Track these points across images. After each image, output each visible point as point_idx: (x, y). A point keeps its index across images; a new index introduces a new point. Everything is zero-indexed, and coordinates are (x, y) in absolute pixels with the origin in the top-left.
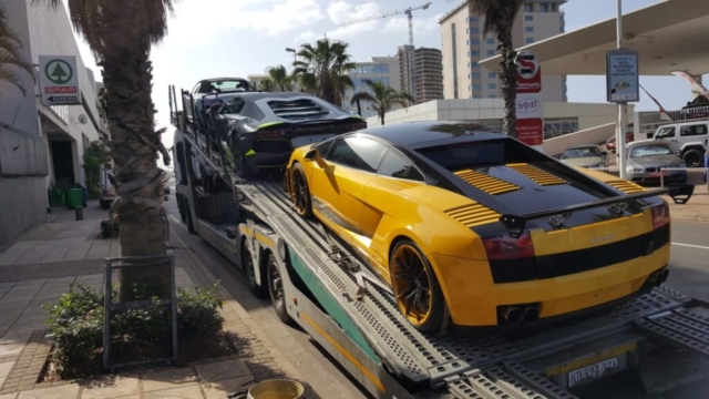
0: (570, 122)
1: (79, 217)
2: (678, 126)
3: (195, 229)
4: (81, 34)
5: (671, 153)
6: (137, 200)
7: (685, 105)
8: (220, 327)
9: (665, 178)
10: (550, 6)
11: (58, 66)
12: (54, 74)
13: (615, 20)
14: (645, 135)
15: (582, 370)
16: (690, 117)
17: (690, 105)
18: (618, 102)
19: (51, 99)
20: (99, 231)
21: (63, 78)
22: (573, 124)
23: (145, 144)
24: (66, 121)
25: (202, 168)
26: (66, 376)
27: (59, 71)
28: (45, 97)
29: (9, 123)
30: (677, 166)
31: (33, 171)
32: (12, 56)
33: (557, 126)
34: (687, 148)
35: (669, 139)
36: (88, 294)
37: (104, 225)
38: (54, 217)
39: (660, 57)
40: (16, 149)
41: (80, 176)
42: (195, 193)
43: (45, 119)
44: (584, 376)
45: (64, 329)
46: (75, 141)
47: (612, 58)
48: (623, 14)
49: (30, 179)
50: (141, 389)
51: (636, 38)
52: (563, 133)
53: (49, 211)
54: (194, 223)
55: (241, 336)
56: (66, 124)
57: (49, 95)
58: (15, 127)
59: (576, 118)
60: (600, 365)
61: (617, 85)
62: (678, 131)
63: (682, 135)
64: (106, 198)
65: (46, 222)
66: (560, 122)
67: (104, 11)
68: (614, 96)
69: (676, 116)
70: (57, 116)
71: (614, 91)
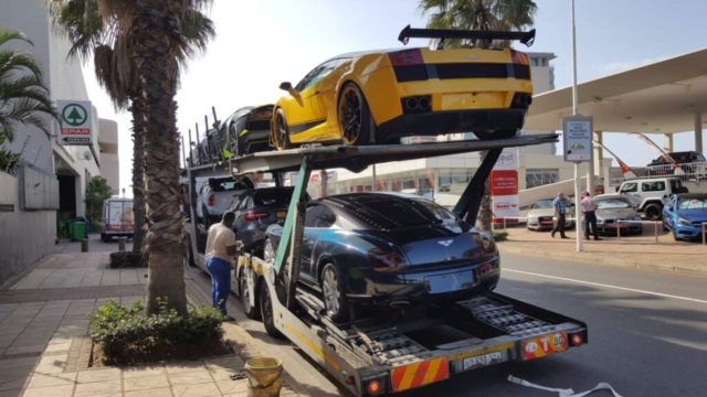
0: (551, 173)
1: (85, 249)
2: (640, 182)
3: (196, 262)
4: (104, 87)
5: (630, 207)
6: (165, 236)
7: (650, 162)
8: (221, 336)
9: (621, 229)
10: (540, 61)
11: (75, 110)
12: (70, 117)
13: (571, 88)
14: (614, 188)
15: (474, 359)
16: (653, 173)
17: (655, 163)
18: (574, 162)
19: (66, 139)
20: (108, 261)
21: (79, 121)
22: (554, 175)
23: (172, 193)
24: (75, 158)
25: (204, 207)
26: (108, 363)
27: (75, 115)
28: (61, 137)
29: (32, 163)
30: (633, 219)
31: (48, 206)
32: (43, 105)
33: (539, 176)
34: (648, 202)
35: (632, 194)
36: (119, 308)
37: (113, 256)
38: (60, 248)
39: (629, 118)
40: (36, 185)
41: (81, 210)
42: (197, 230)
43: (58, 157)
44: (475, 363)
45: (106, 331)
46: (79, 176)
47: (568, 123)
48: (578, 83)
49: (44, 212)
50: (166, 373)
51: (603, 102)
52: (545, 183)
53: (57, 243)
54: (195, 258)
55: (239, 342)
56: (73, 161)
57: (64, 136)
58: (37, 165)
59: (557, 170)
60: (488, 356)
61: (573, 147)
62: (640, 187)
63: (643, 190)
64: (108, 232)
65: (54, 252)
66: (542, 173)
67: (149, 95)
68: (570, 157)
69: (640, 172)
70: (67, 154)
71: (570, 152)
